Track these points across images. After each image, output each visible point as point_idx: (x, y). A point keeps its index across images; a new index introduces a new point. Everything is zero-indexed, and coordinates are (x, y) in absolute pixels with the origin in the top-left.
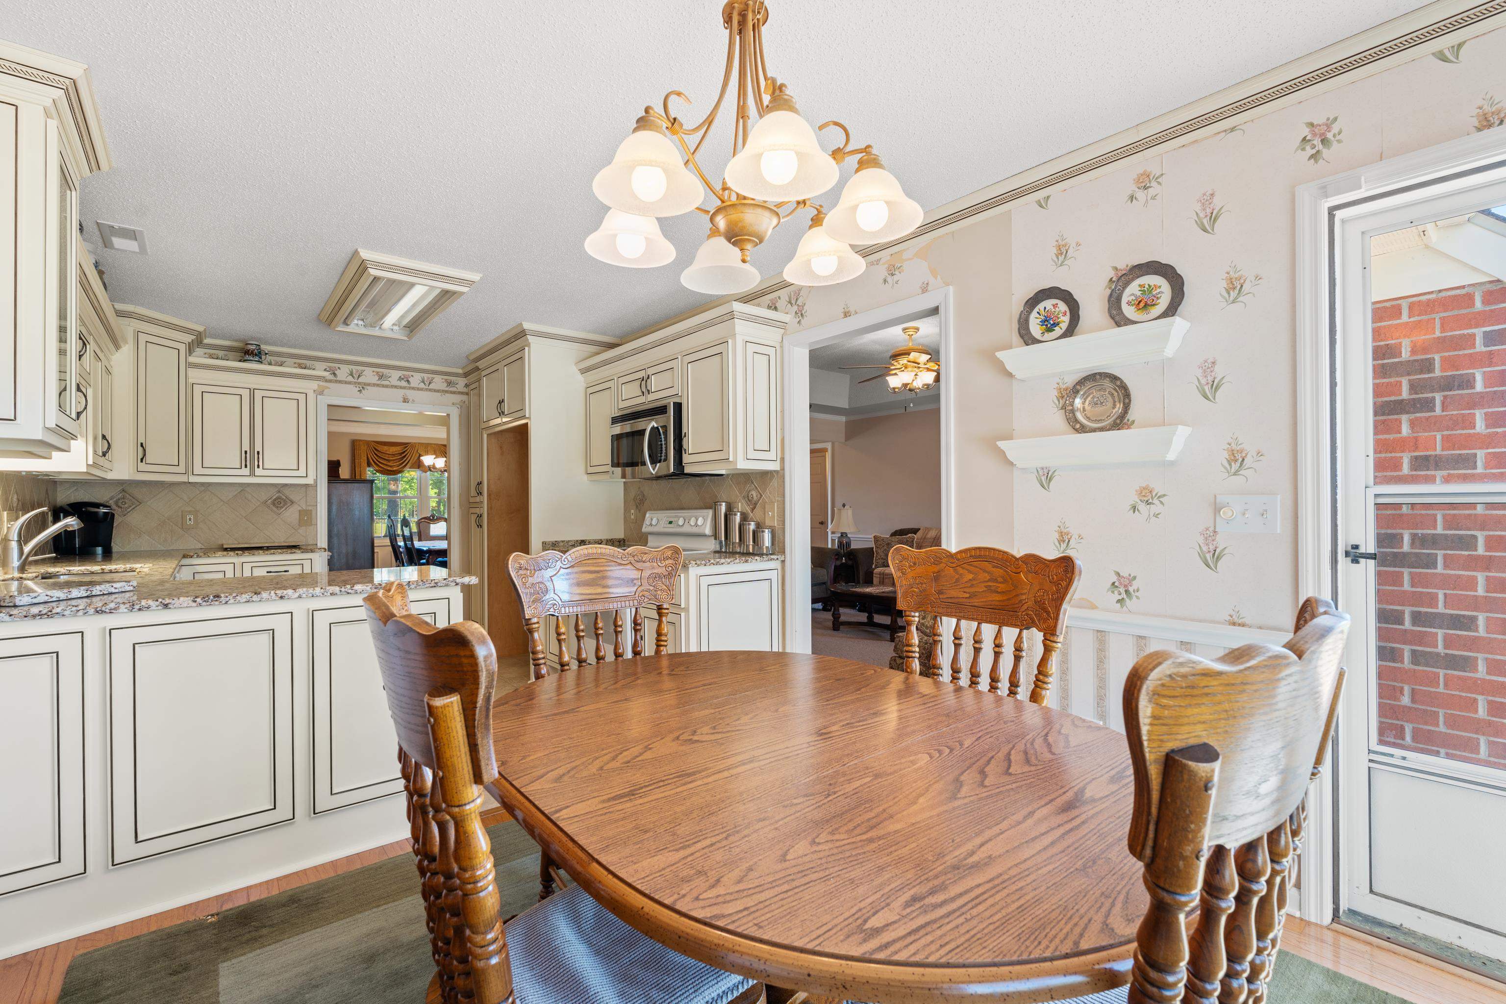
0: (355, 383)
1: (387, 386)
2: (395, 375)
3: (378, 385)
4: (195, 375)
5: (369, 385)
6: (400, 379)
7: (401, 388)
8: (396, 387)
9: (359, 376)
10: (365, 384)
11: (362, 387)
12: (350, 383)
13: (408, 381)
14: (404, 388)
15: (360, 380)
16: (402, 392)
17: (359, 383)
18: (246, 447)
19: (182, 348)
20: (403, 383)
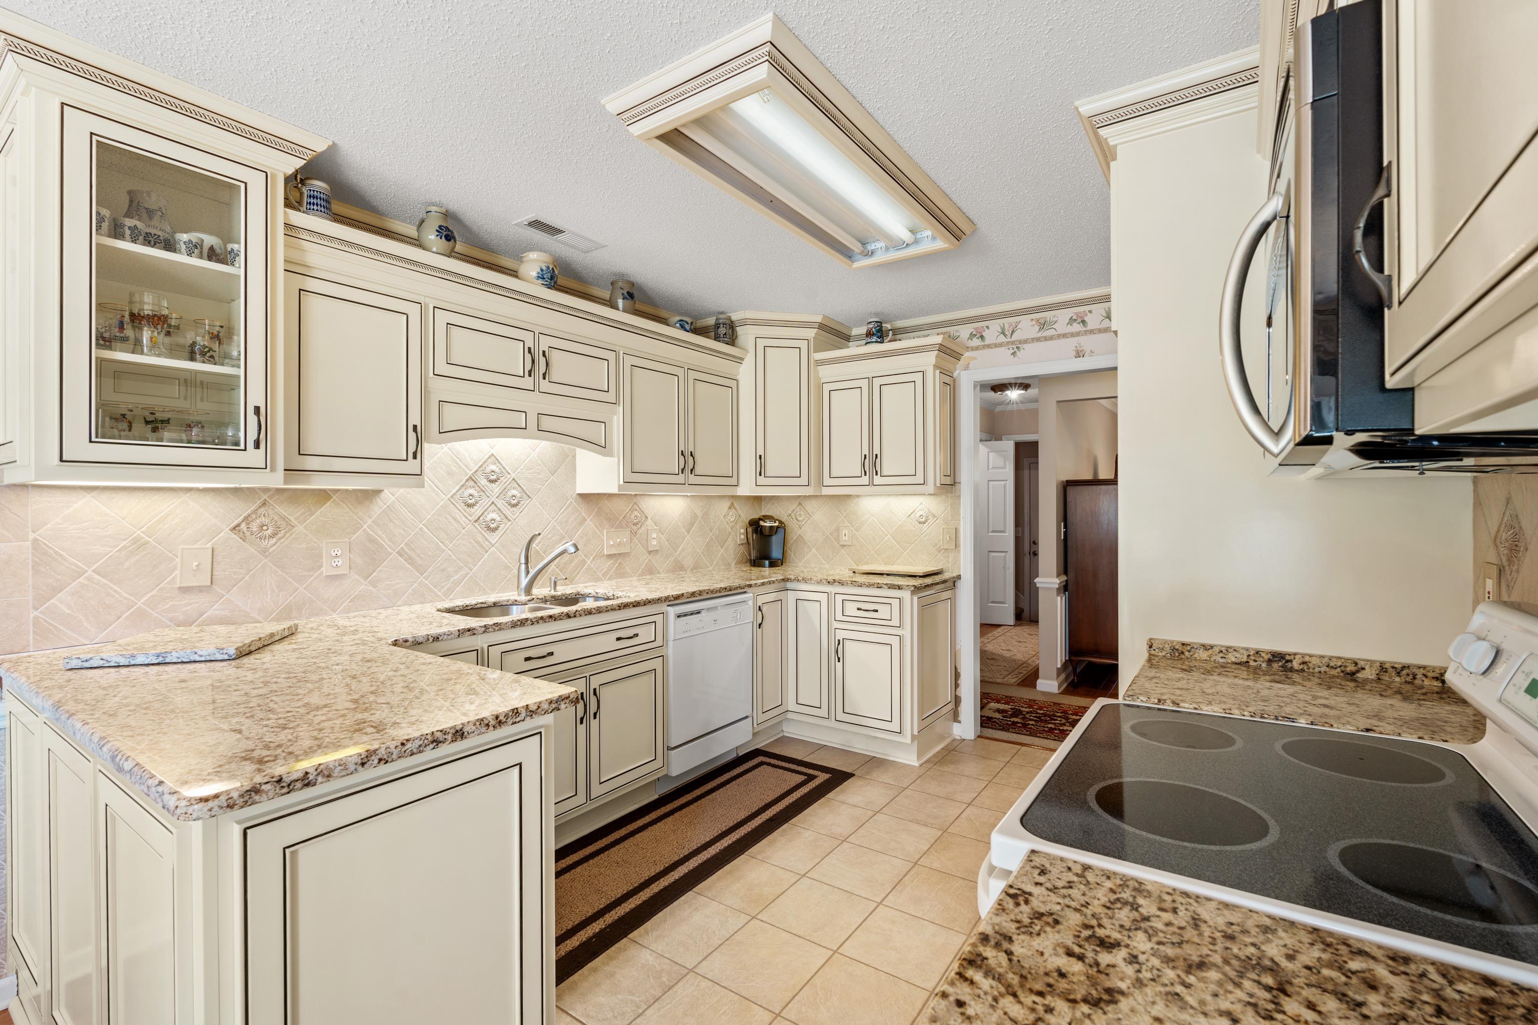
0: (1008, 343)
1: (1051, 338)
2: (1064, 315)
3: (1038, 340)
4: (826, 373)
5: (1026, 341)
6: (1072, 321)
7: (1073, 335)
8: (1064, 336)
9: (1013, 332)
10: (1020, 342)
11: (1017, 347)
12: (1001, 345)
13: (1083, 322)
14: (1078, 334)
15: (1015, 337)
16: (1073, 341)
17: (1013, 343)
18: (865, 451)
19: (803, 345)
20: (1077, 327)
